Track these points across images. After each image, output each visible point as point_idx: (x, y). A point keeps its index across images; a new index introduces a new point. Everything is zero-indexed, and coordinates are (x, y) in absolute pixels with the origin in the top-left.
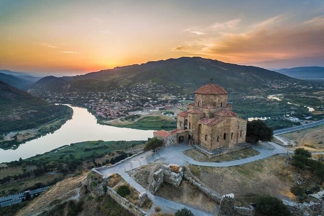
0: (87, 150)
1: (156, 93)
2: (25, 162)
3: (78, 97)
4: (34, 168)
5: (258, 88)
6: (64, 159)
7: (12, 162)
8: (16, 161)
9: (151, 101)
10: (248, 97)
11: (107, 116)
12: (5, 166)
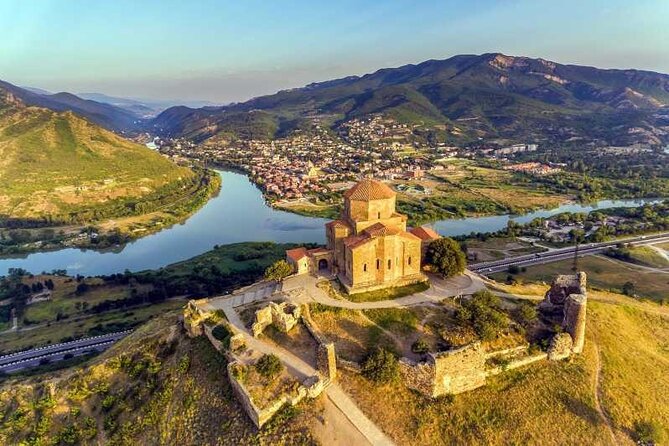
0: (241, 258)
1: (390, 142)
2: (135, 277)
3: (232, 151)
4: (148, 288)
5: (642, 126)
6: (201, 274)
7: (113, 276)
8: (119, 275)
9: (378, 161)
10: (611, 149)
11: (284, 191)
12: (101, 281)
